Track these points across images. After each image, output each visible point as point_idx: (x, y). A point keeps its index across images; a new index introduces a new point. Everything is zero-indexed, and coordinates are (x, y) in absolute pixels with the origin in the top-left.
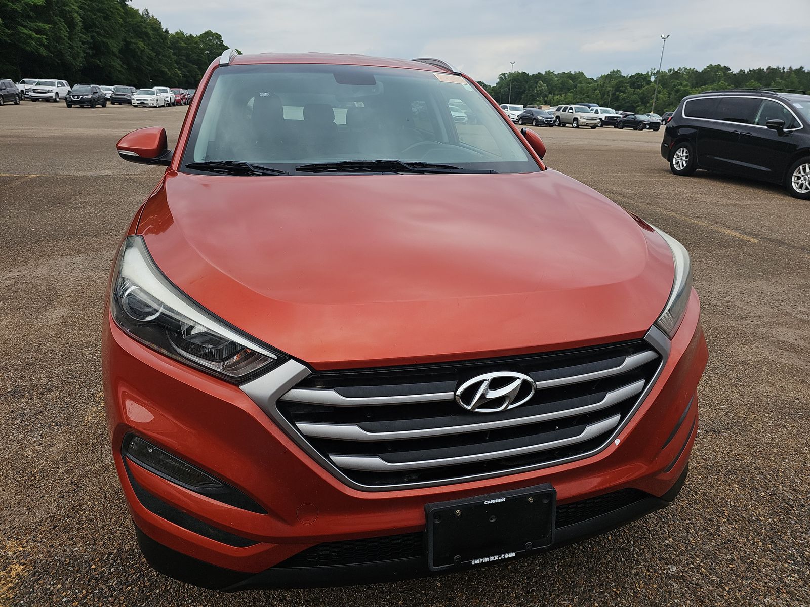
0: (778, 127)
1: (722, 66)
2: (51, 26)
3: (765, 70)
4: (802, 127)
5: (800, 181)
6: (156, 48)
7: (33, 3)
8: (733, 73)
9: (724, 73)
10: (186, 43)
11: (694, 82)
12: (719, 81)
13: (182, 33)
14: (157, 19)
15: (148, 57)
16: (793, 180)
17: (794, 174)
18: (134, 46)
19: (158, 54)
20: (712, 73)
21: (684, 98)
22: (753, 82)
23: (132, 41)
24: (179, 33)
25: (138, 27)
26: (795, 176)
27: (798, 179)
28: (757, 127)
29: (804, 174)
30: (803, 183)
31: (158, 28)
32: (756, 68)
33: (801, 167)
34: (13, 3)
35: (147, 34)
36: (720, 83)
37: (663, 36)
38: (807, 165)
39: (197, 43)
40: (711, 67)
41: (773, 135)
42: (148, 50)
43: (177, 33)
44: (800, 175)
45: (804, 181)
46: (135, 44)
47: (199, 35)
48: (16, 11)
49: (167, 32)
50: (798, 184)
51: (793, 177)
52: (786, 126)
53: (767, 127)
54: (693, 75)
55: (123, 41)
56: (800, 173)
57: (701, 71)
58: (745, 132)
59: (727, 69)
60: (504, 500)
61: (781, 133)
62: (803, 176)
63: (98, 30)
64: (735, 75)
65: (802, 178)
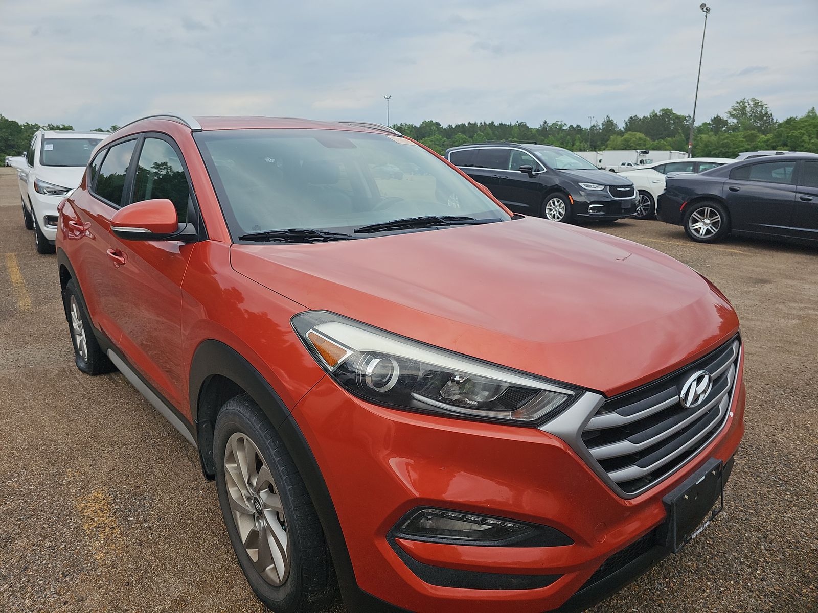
0: (528, 171)
1: (434, 122)
3: (467, 125)
4: (545, 170)
5: (552, 212)
8: (443, 128)
9: (437, 127)
11: (416, 136)
12: (435, 135)
16: (547, 212)
17: (547, 207)
20: (428, 128)
21: (448, 150)
22: (460, 135)
26: (548, 209)
27: (550, 211)
28: (511, 172)
29: (554, 207)
30: (554, 215)
32: (460, 123)
33: (551, 201)
36: (435, 136)
37: (386, 96)
38: (555, 199)
40: (424, 122)
41: (525, 178)
44: (551, 208)
45: (555, 212)
50: (551, 215)
51: (547, 210)
52: (533, 170)
53: (520, 172)
54: (413, 129)
56: (551, 206)
57: (419, 126)
58: (503, 176)
59: (438, 124)
60: (704, 478)
61: (531, 176)
62: (553, 208)
64: (445, 129)
65: (554, 210)
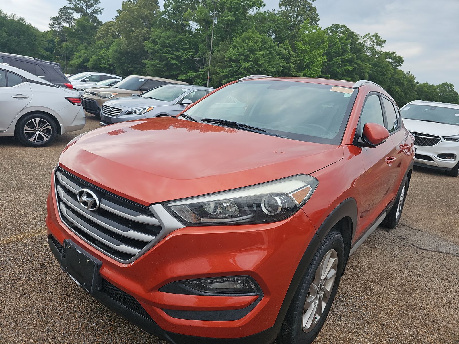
2: (351, 79)
6: (407, 91)
7: (347, 69)
10: (427, 89)
13: (427, 84)
14: (413, 76)
15: (399, 95)
18: (393, 89)
19: (406, 94)
23: (393, 87)
24: (426, 84)
25: (400, 80)
31: (412, 80)
34: (338, 69)
35: (403, 84)
39: (435, 89)
42: (400, 92)
43: (424, 84)
46: (394, 88)
47: (438, 85)
48: (338, 72)
49: (417, 83)
55: (388, 86)
63: (376, 81)
